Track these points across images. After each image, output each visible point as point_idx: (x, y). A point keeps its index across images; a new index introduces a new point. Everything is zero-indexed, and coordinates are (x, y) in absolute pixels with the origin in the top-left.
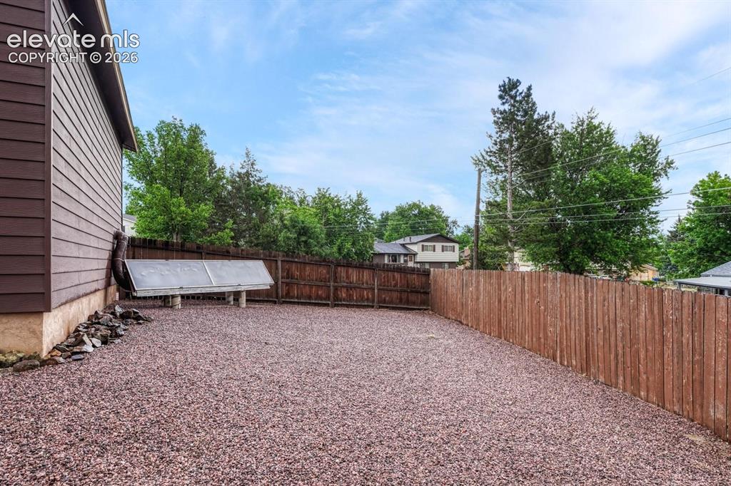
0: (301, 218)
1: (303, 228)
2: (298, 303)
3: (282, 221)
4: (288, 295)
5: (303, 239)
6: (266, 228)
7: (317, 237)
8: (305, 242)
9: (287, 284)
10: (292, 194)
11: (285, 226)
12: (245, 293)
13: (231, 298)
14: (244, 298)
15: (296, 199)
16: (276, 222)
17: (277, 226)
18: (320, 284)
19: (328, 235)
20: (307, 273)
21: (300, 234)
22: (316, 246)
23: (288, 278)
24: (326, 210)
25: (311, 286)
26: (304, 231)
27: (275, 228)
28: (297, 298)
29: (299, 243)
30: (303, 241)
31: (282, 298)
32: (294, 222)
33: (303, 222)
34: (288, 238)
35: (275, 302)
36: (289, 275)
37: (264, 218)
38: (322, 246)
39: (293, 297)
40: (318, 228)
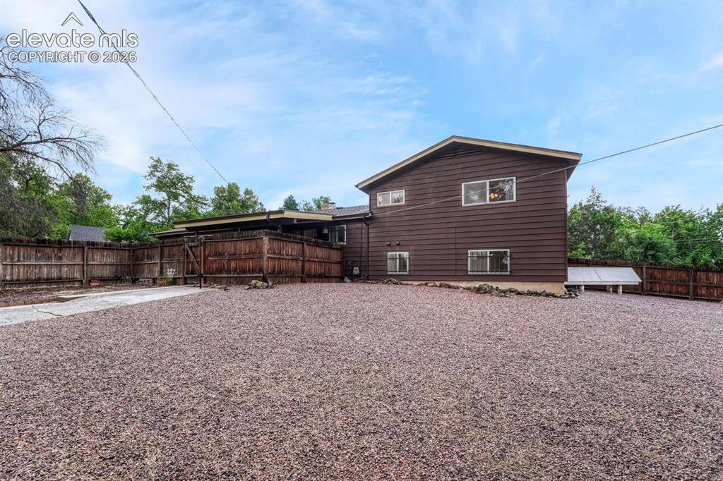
0: (648, 235)
1: (651, 244)
2: (660, 296)
3: (628, 240)
4: (651, 289)
5: (651, 252)
6: (613, 246)
7: (667, 251)
8: (653, 255)
9: (650, 283)
10: (631, 213)
11: (631, 243)
12: (621, 287)
13: (611, 289)
14: (620, 290)
15: (637, 217)
16: (621, 240)
17: (622, 243)
18: (679, 283)
19: (679, 248)
20: (669, 276)
21: (647, 249)
22: (665, 258)
23: (651, 279)
24: (676, 225)
25: (672, 285)
26: (652, 246)
27: (621, 245)
28: (659, 292)
29: (646, 256)
30: (650, 255)
31: (647, 291)
32: (640, 240)
33: (650, 239)
34: (634, 253)
35: (641, 294)
36: (652, 276)
37: (609, 239)
38: (672, 258)
39: (655, 292)
40: (668, 242)
